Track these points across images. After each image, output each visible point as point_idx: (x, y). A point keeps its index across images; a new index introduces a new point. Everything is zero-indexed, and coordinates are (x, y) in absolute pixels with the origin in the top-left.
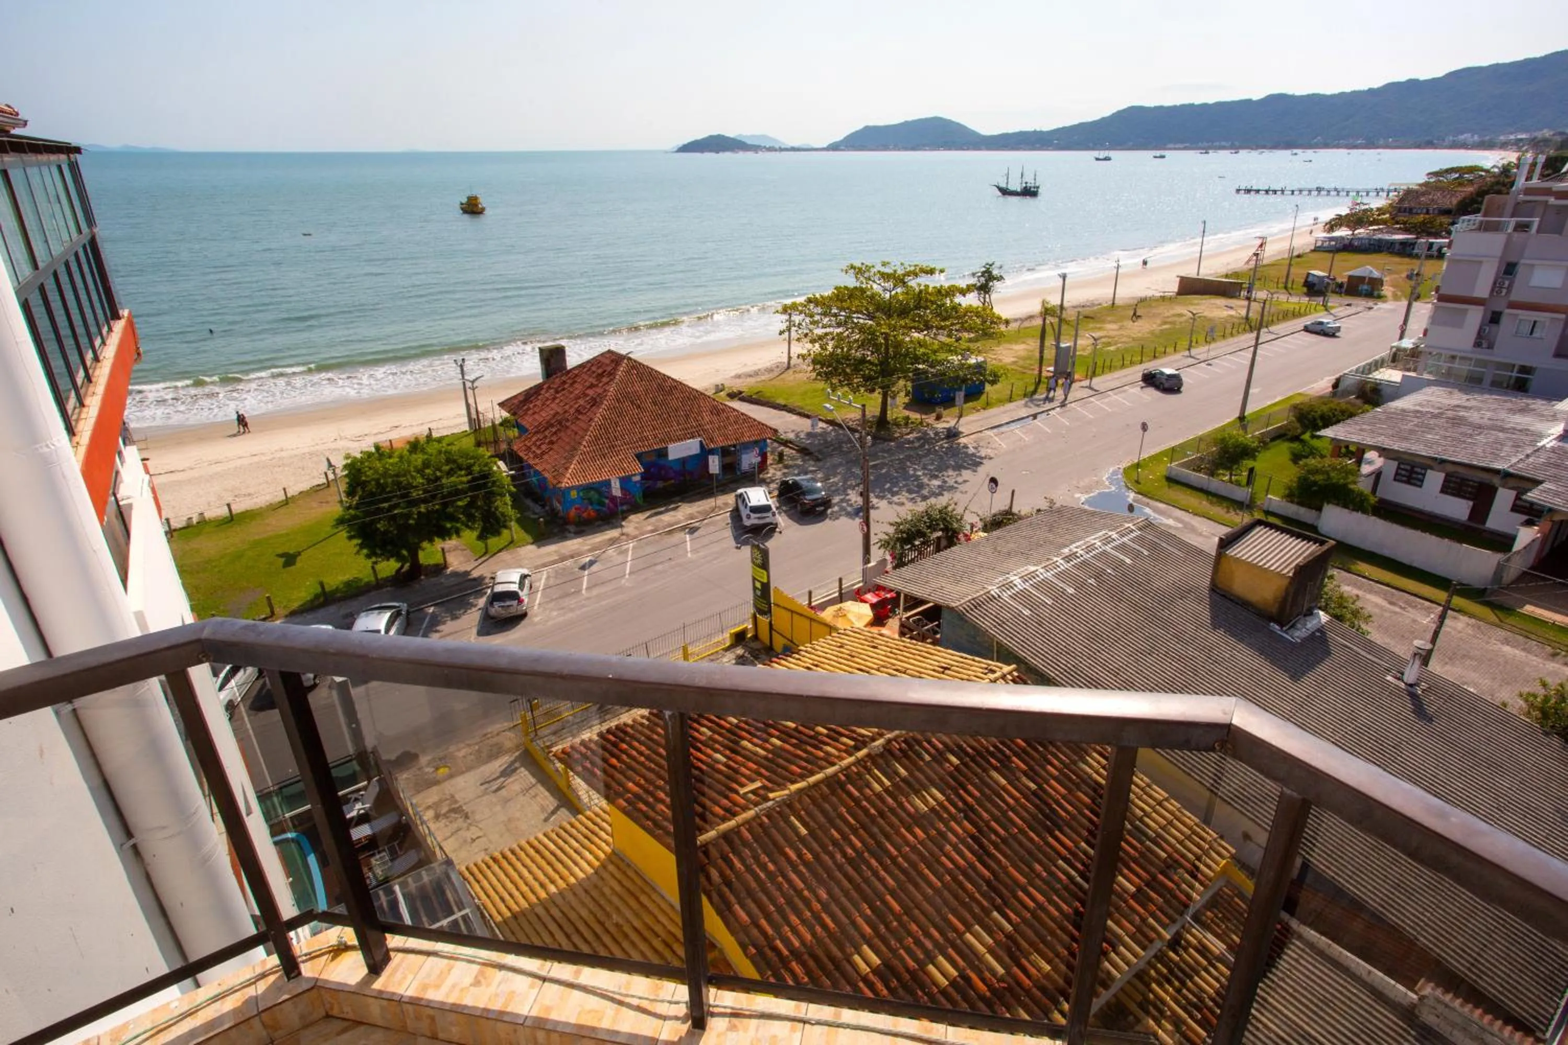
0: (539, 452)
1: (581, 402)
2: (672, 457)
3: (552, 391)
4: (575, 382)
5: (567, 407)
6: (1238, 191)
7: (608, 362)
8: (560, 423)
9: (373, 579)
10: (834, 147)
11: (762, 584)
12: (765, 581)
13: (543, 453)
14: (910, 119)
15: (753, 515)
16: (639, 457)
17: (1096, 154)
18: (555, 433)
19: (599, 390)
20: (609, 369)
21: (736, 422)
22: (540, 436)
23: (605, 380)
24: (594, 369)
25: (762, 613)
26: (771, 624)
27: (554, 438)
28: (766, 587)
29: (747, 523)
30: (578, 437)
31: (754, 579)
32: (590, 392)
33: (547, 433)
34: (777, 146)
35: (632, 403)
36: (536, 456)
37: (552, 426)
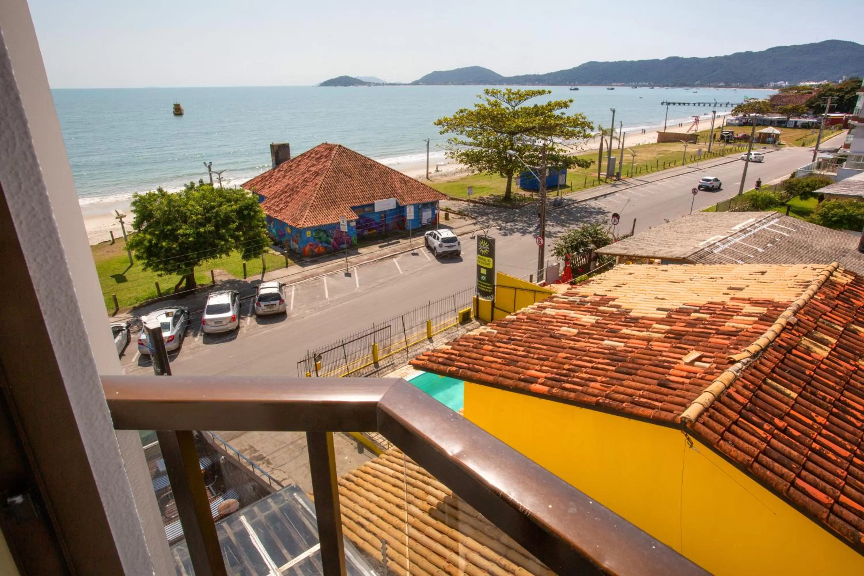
0: (277, 209)
1: (307, 175)
2: (377, 209)
3: (282, 173)
4: (299, 165)
5: (296, 180)
6: (663, 103)
7: (323, 150)
8: (292, 190)
9: (156, 293)
10: (416, 83)
11: (488, 270)
12: (491, 267)
13: (281, 209)
14: (460, 67)
15: (444, 245)
16: (353, 208)
17: (570, 87)
18: (289, 196)
19: (320, 167)
20: (325, 154)
21: (418, 189)
22: (277, 200)
23: (323, 160)
24: (313, 155)
25: (485, 294)
26: (493, 303)
27: (289, 199)
28: (491, 272)
29: (440, 250)
30: (307, 196)
31: (479, 267)
32: (313, 169)
33: (282, 197)
34: (381, 83)
35: (345, 174)
36: (276, 212)
37: (286, 192)
